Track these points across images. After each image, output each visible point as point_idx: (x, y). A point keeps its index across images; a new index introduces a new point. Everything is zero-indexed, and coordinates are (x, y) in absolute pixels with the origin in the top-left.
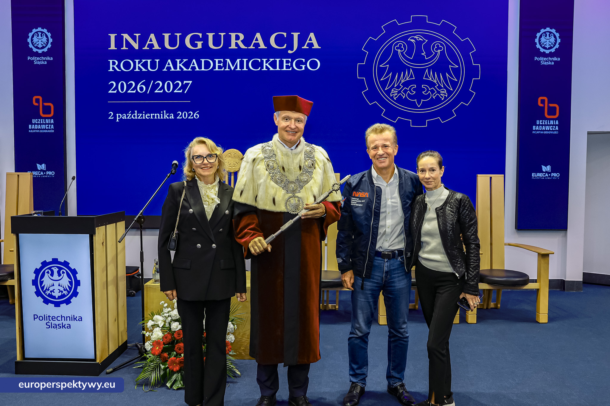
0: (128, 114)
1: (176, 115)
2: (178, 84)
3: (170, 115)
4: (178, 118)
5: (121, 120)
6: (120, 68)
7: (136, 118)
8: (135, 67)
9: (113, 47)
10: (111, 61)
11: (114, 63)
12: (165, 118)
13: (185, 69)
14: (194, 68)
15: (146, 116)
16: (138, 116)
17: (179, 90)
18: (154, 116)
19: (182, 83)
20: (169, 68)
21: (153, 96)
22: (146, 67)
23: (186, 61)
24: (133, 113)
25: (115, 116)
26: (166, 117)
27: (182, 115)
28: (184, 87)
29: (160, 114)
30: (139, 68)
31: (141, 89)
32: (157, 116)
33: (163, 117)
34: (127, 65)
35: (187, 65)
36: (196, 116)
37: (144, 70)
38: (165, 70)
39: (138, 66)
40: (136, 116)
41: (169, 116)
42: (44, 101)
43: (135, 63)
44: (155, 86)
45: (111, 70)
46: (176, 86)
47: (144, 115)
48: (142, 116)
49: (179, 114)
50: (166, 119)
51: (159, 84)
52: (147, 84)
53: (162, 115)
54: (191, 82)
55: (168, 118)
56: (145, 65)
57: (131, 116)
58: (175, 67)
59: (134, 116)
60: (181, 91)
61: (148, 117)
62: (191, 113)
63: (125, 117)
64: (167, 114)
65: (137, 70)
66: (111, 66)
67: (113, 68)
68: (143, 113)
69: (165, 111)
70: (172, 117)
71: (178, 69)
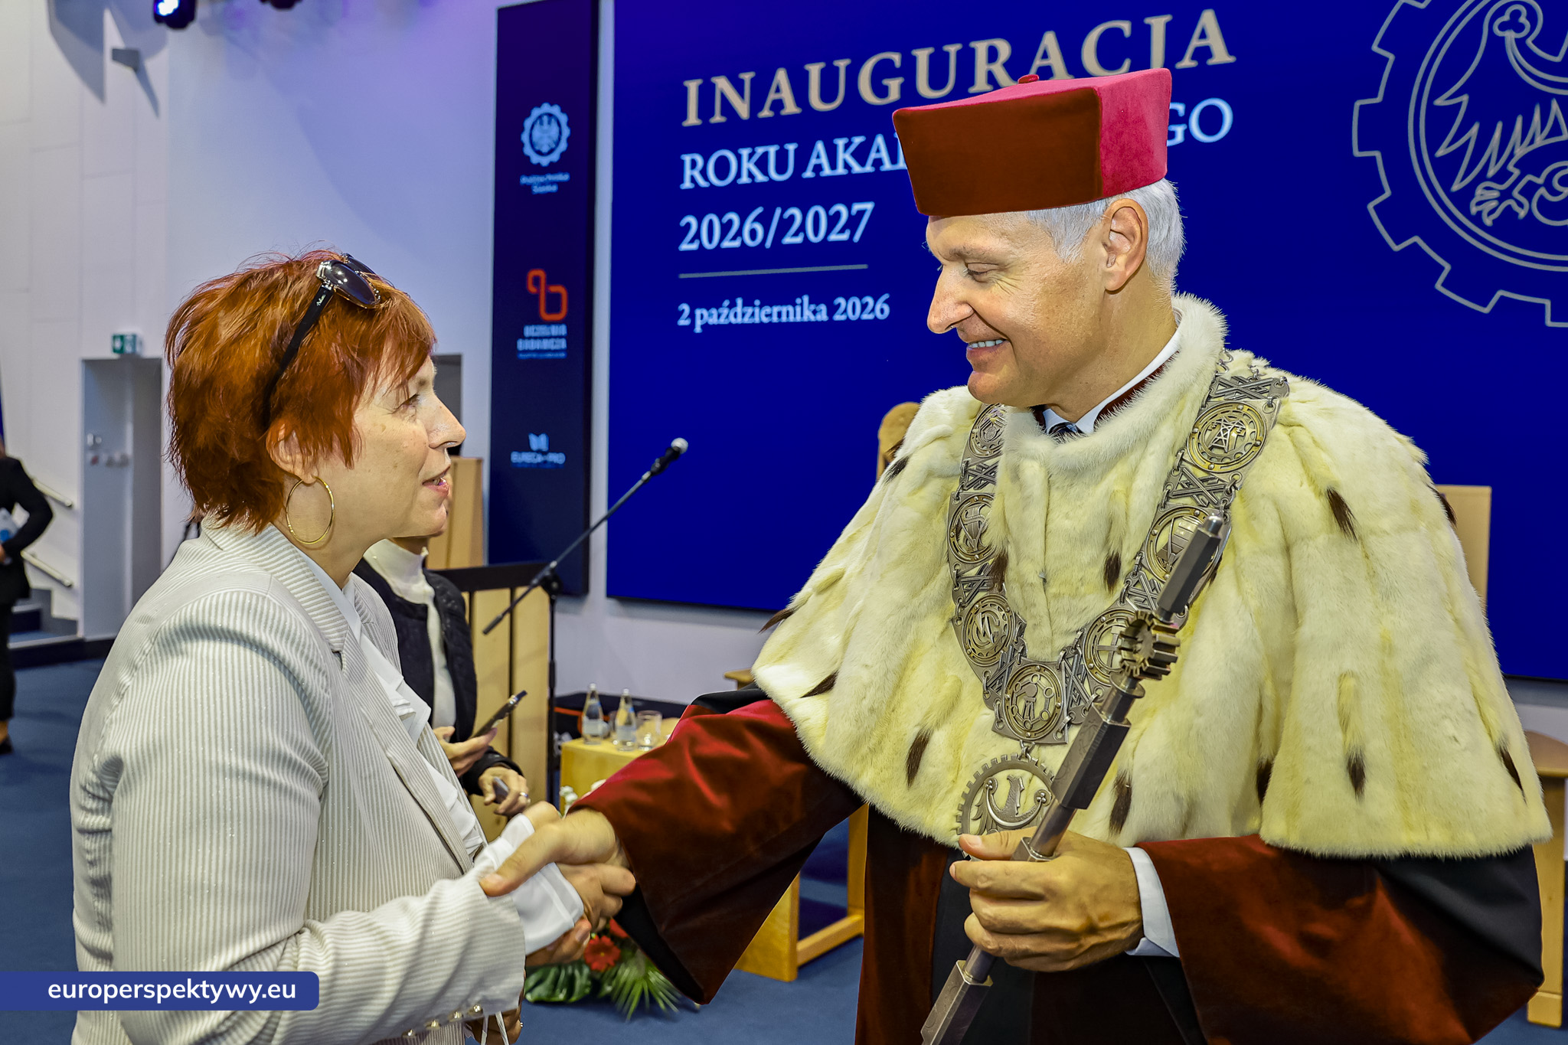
0: (721, 310)
1: (832, 310)
2: (838, 214)
3: (818, 308)
4: (838, 317)
5: (705, 326)
6: (706, 178)
7: (739, 320)
8: (739, 175)
9: (692, 119)
10: (687, 159)
11: (694, 164)
12: (805, 319)
13: (857, 168)
14: (878, 163)
15: (760, 315)
16: (743, 315)
17: (842, 231)
18: (779, 314)
19: (849, 209)
20: (818, 168)
21: (779, 254)
22: (765, 172)
23: (861, 144)
24: (733, 305)
25: (692, 316)
26: (808, 316)
27: (849, 309)
28: (853, 222)
29: (794, 305)
30: (751, 175)
31: (753, 234)
32: (788, 312)
33: (802, 315)
34: (722, 168)
35: (861, 155)
36: (882, 311)
37: (760, 178)
38: (809, 174)
39: (745, 167)
40: (739, 314)
41: (815, 312)
42: (550, 281)
43: (739, 157)
44: (785, 225)
45: (687, 184)
46: (833, 220)
47: (757, 310)
48: (753, 315)
49: (839, 305)
50: (810, 323)
51: (792, 218)
52: (765, 220)
53: (798, 309)
54: (869, 206)
55: (812, 318)
56: (762, 164)
57: (727, 316)
58: (833, 166)
59: (735, 315)
60: (845, 237)
61: (767, 316)
62: (867, 304)
63: (713, 321)
64: (813, 307)
65: (745, 179)
66: (688, 172)
67: (693, 180)
68: (754, 306)
69: (806, 298)
70: (823, 316)
71: (841, 170)
